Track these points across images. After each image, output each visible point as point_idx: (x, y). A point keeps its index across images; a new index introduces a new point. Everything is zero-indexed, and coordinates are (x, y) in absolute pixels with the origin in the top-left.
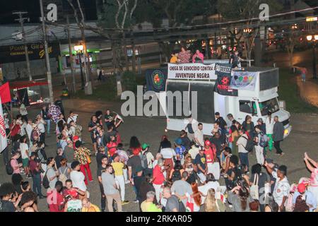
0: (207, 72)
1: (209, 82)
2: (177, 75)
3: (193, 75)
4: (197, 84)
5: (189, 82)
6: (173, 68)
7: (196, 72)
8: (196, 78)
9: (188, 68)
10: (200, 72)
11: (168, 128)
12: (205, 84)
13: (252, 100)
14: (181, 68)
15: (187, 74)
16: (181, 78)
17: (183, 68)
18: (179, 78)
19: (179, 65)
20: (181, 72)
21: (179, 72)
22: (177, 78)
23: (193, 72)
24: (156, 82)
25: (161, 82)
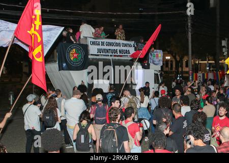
0: (127, 48)
2: (99, 50)
3: (115, 51)
4: (118, 59)
5: (111, 58)
6: (93, 43)
7: (118, 48)
8: (119, 54)
9: (110, 44)
10: (121, 48)
12: (125, 60)
14: (103, 44)
15: (110, 50)
16: (104, 54)
17: (105, 43)
18: (102, 53)
19: (101, 40)
20: (103, 47)
21: (100, 47)
22: (99, 53)
23: (115, 48)
24: (72, 58)
25: (79, 58)
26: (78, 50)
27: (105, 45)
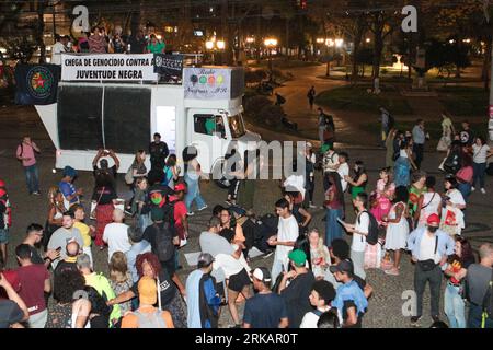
0: (137, 68)
1: (141, 86)
2: (80, 74)
3: (111, 74)
4: (118, 88)
5: (103, 85)
6: (71, 63)
7: (117, 68)
8: (117, 79)
9: (102, 62)
10: (125, 68)
11: (58, 166)
12: (132, 89)
13: (216, 113)
14: (88, 62)
15: (100, 72)
16: (89, 79)
17: (92, 62)
18: (84, 79)
19: (85, 57)
20: (87, 68)
21: (83, 68)
22: (79, 79)
23: (112, 68)
24: (35, 87)
25: (46, 86)
26: (43, 74)
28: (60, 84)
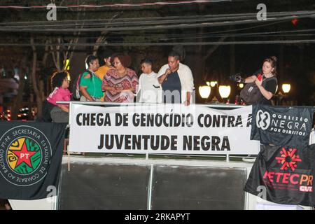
0: (220, 132)
1: (228, 164)
2: (105, 141)
3: (168, 142)
4: (181, 169)
5: (152, 163)
6: (88, 120)
7: (180, 132)
9: (151, 120)
10: (196, 131)
12: (210, 170)
14: (122, 120)
15: (146, 138)
17: (130, 118)
18: (115, 150)
20: (121, 131)
21: (112, 130)
22: (104, 150)
23: (168, 131)
24: (12, 164)
27: (130, 121)
28: (66, 160)
